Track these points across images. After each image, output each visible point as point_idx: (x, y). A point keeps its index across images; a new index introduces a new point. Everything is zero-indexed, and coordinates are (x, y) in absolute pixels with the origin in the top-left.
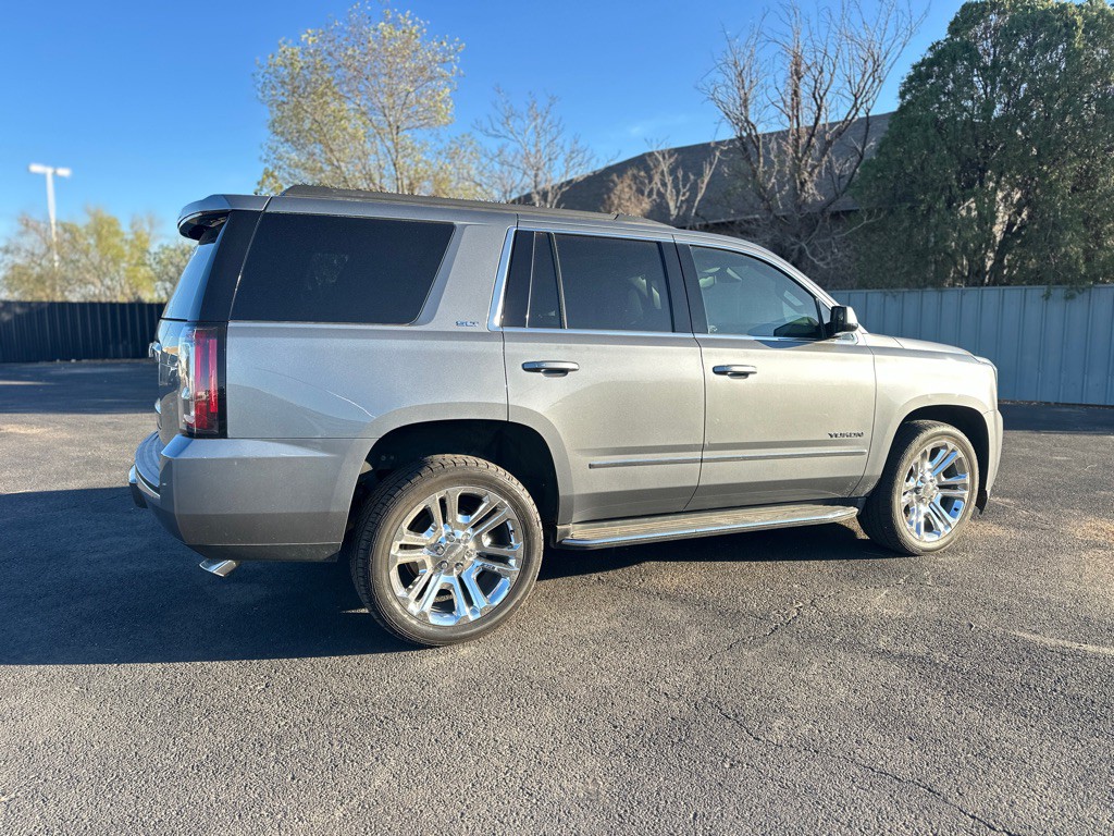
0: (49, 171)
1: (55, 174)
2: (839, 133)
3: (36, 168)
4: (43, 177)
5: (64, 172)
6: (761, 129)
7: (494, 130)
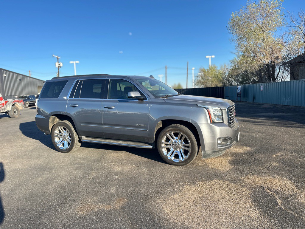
0: (210, 57)
3: (207, 57)
5: (213, 56)
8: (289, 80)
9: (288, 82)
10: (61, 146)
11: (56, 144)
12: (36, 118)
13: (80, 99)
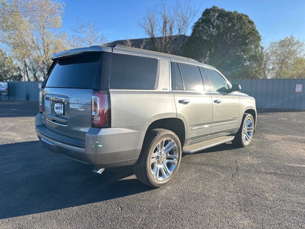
2: (175, 39)
6: (156, 36)
7: (77, 30)
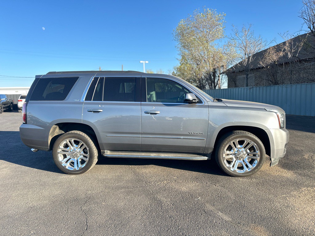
0: (144, 62)
1: (145, 63)
3: (141, 62)
4: (143, 63)
5: (147, 62)
8: (227, 88)
9: (226, 89)
10: (68, 166)
11: (60, 163)
12: (20, 128)
13: (103, 102)
